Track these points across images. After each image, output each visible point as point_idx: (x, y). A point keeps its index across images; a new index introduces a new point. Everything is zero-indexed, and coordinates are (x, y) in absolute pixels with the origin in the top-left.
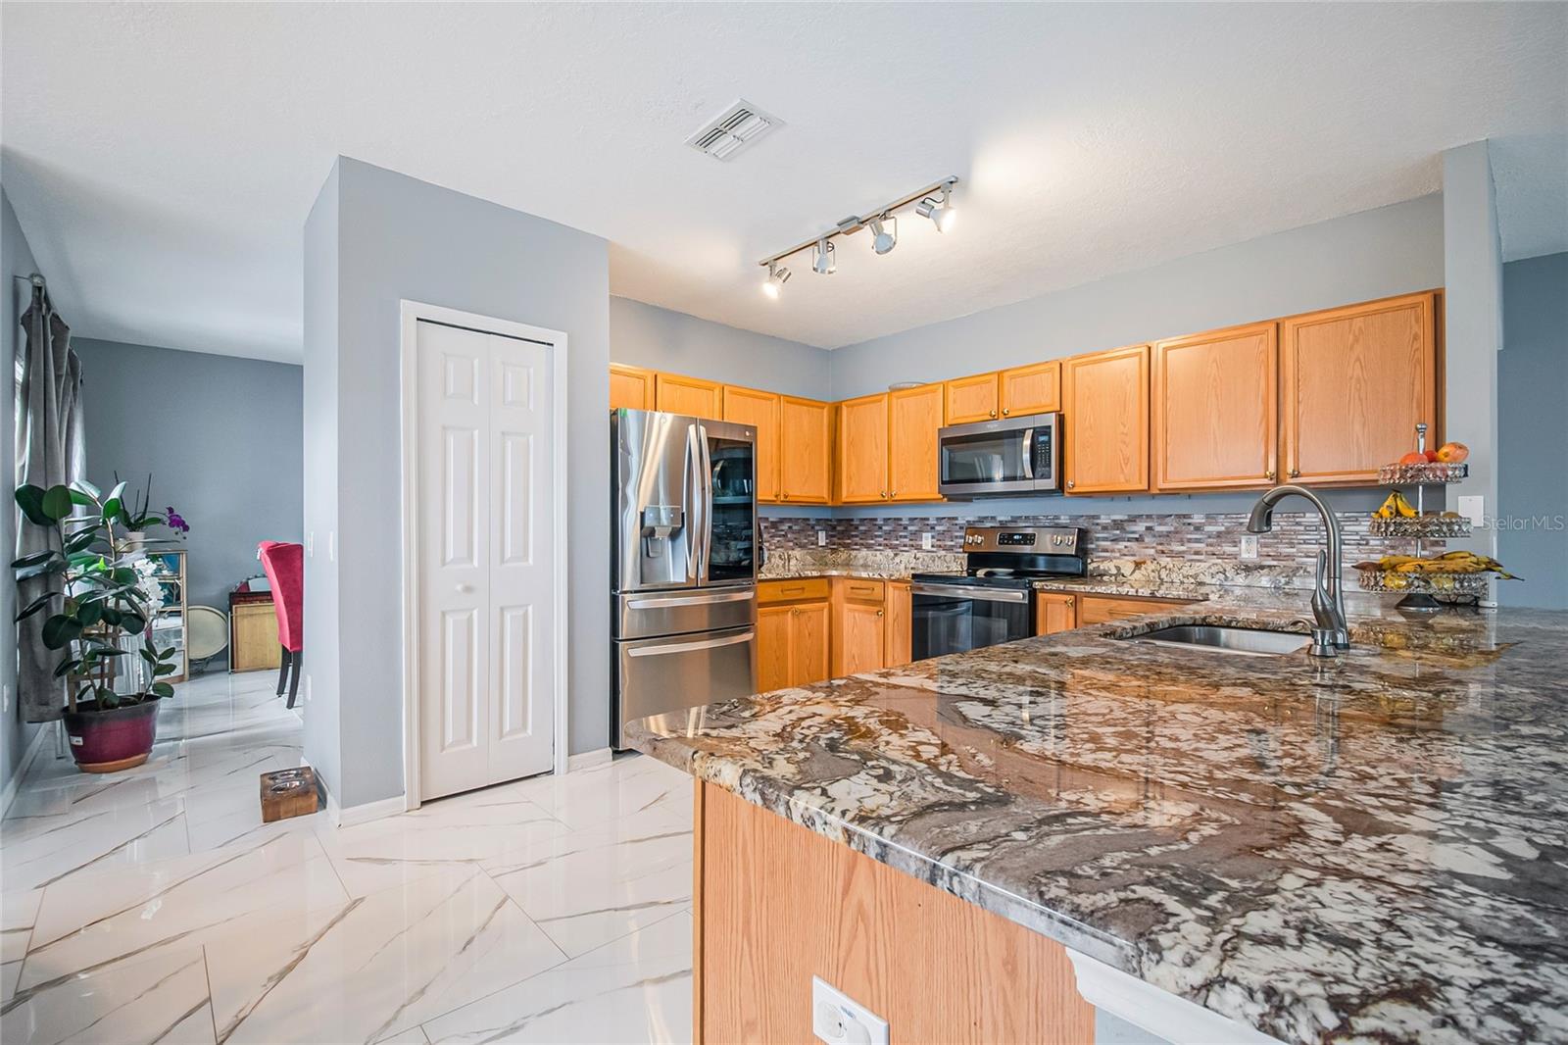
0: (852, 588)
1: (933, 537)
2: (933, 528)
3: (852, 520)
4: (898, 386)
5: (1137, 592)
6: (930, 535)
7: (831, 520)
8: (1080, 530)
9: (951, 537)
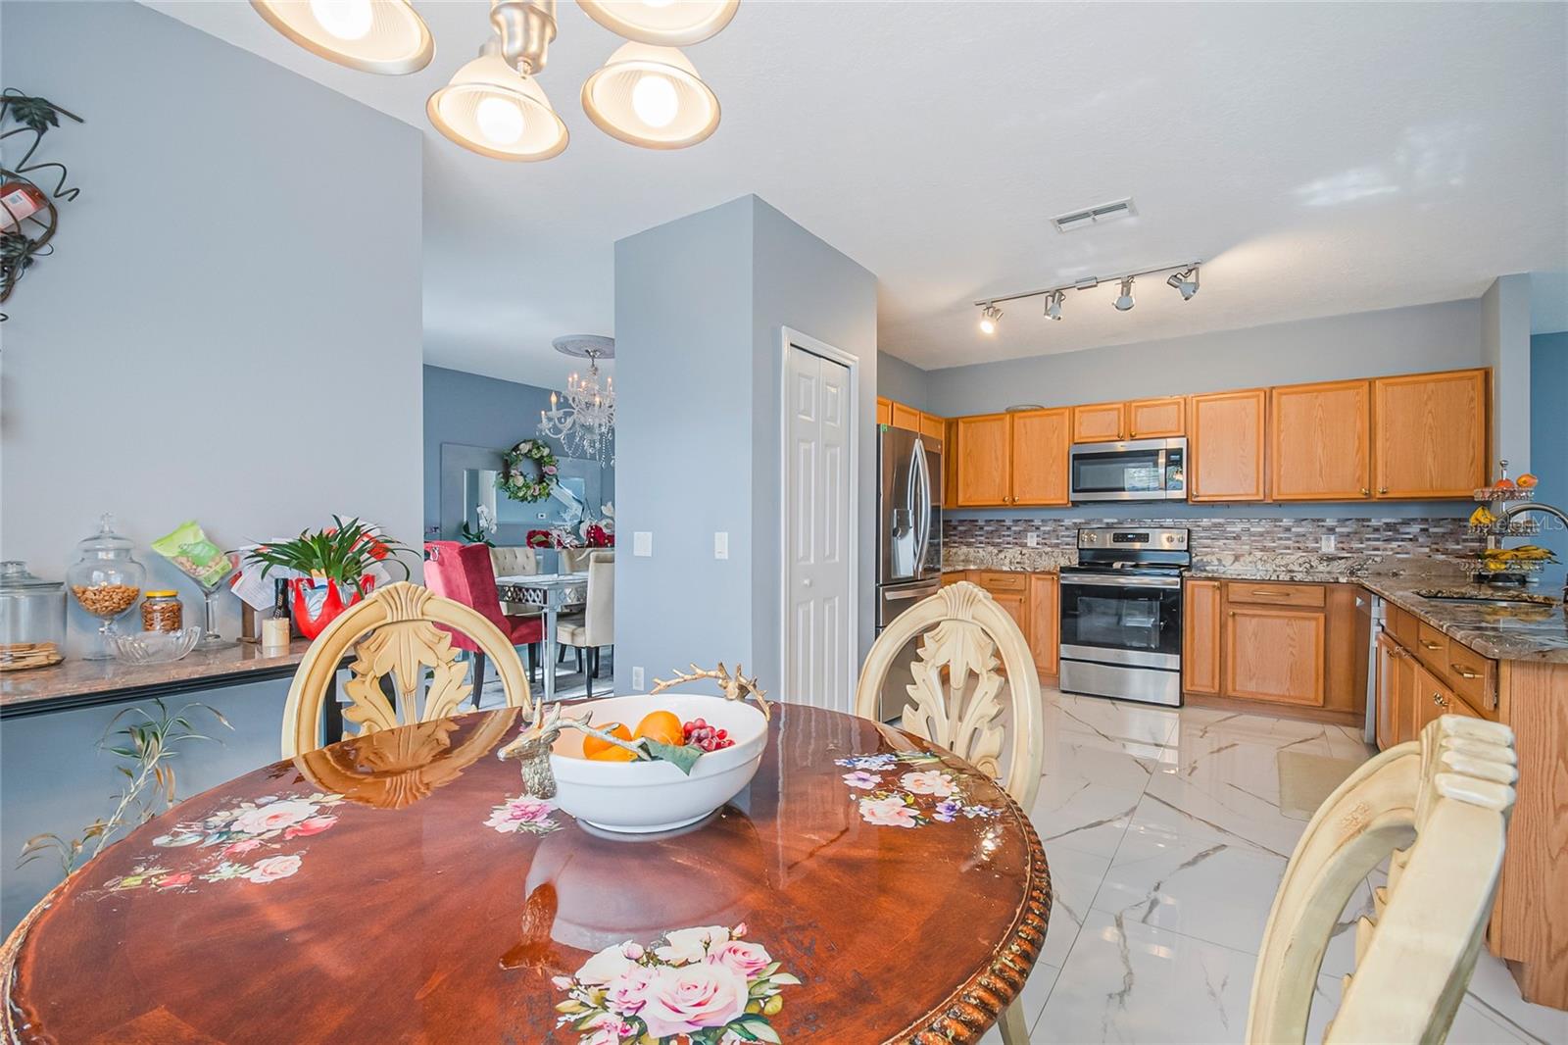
0: (991, 580)
1: (1038, 536)
2: (1038, 528)
3: (951, 521)
4: (1020, 408)
6: (1035, 534)
8: (1189, 530)
9: (1058, 536)
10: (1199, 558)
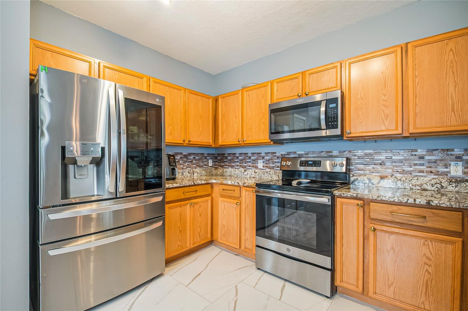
0: (223, 189)
1: (263, 162)
2: (263, 158)
3: (224, 154)
4: (246, 86)
5: (415, 200)
6: (262, 161)
7: (215, 154)
8: (347, 158)
9: (273, 162)
10: (355, 178)
